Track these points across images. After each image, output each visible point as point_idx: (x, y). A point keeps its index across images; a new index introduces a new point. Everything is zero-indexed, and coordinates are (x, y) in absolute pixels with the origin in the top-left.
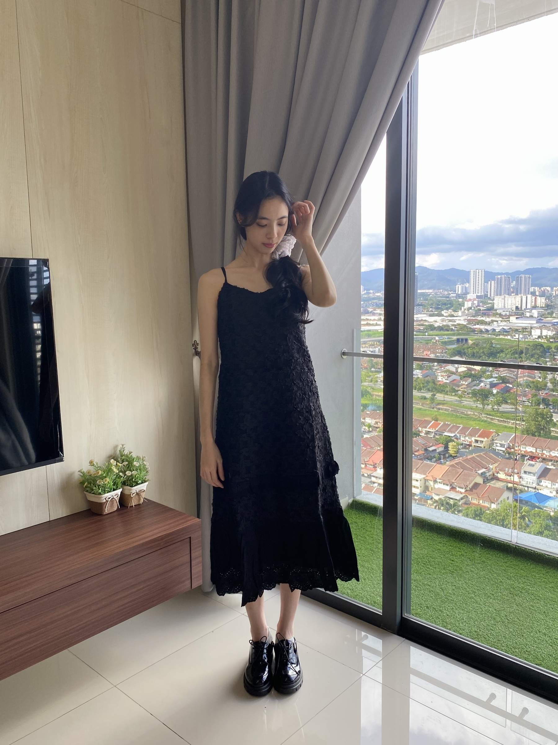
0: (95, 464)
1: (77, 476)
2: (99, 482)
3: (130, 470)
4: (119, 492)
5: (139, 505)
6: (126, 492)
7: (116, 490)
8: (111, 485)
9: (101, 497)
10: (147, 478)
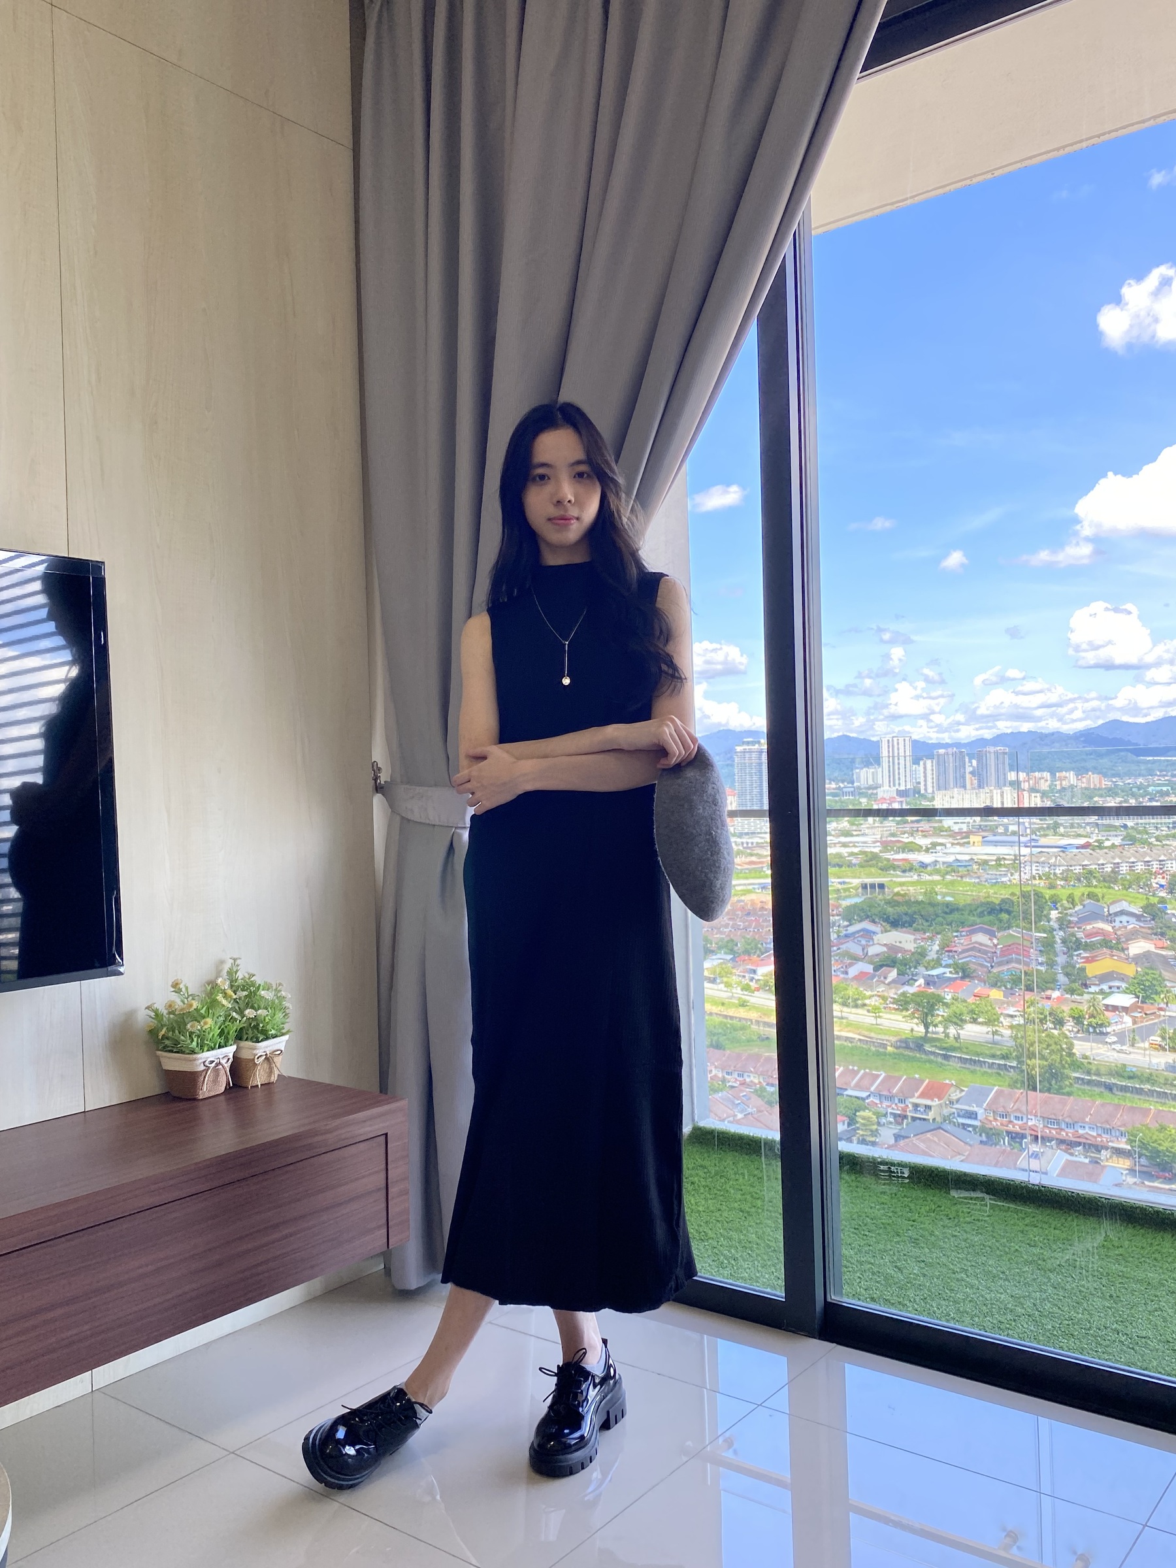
0: (184, 990)
1: (143, 1018)
2: (191, 1026)
3: (253, 1007)
4: (230, 1050)
5: (269, 1083)
6: (245, 1055)
7: (223, 1047)
8: (216, 1035)
9: (195, 1060)
10: (287, 1027)
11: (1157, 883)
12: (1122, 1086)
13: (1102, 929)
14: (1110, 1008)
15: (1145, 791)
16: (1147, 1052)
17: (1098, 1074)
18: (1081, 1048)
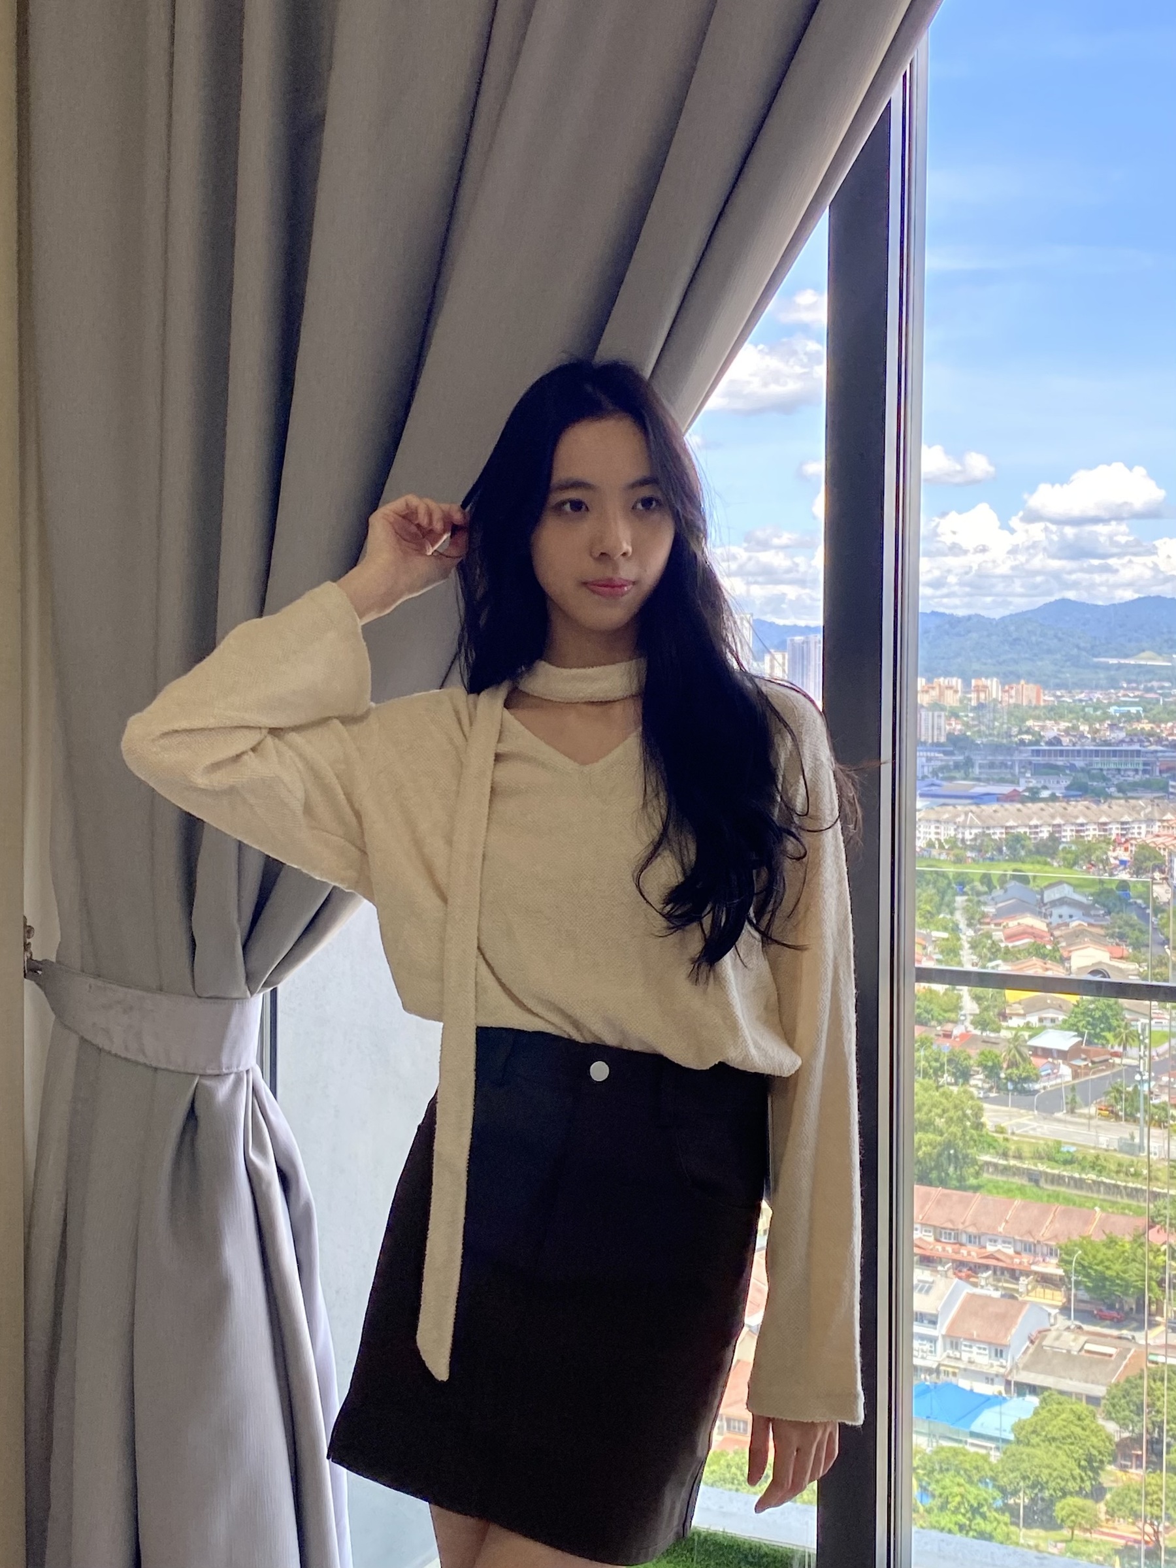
11: (1116, 858)
12: (1053, 1175)
13: (1032, 927)
14: (1040, 1053)
15: (1105, 713)
16: (1094, 1122)
17: (1019, 1157)
18: (993, 1116)
